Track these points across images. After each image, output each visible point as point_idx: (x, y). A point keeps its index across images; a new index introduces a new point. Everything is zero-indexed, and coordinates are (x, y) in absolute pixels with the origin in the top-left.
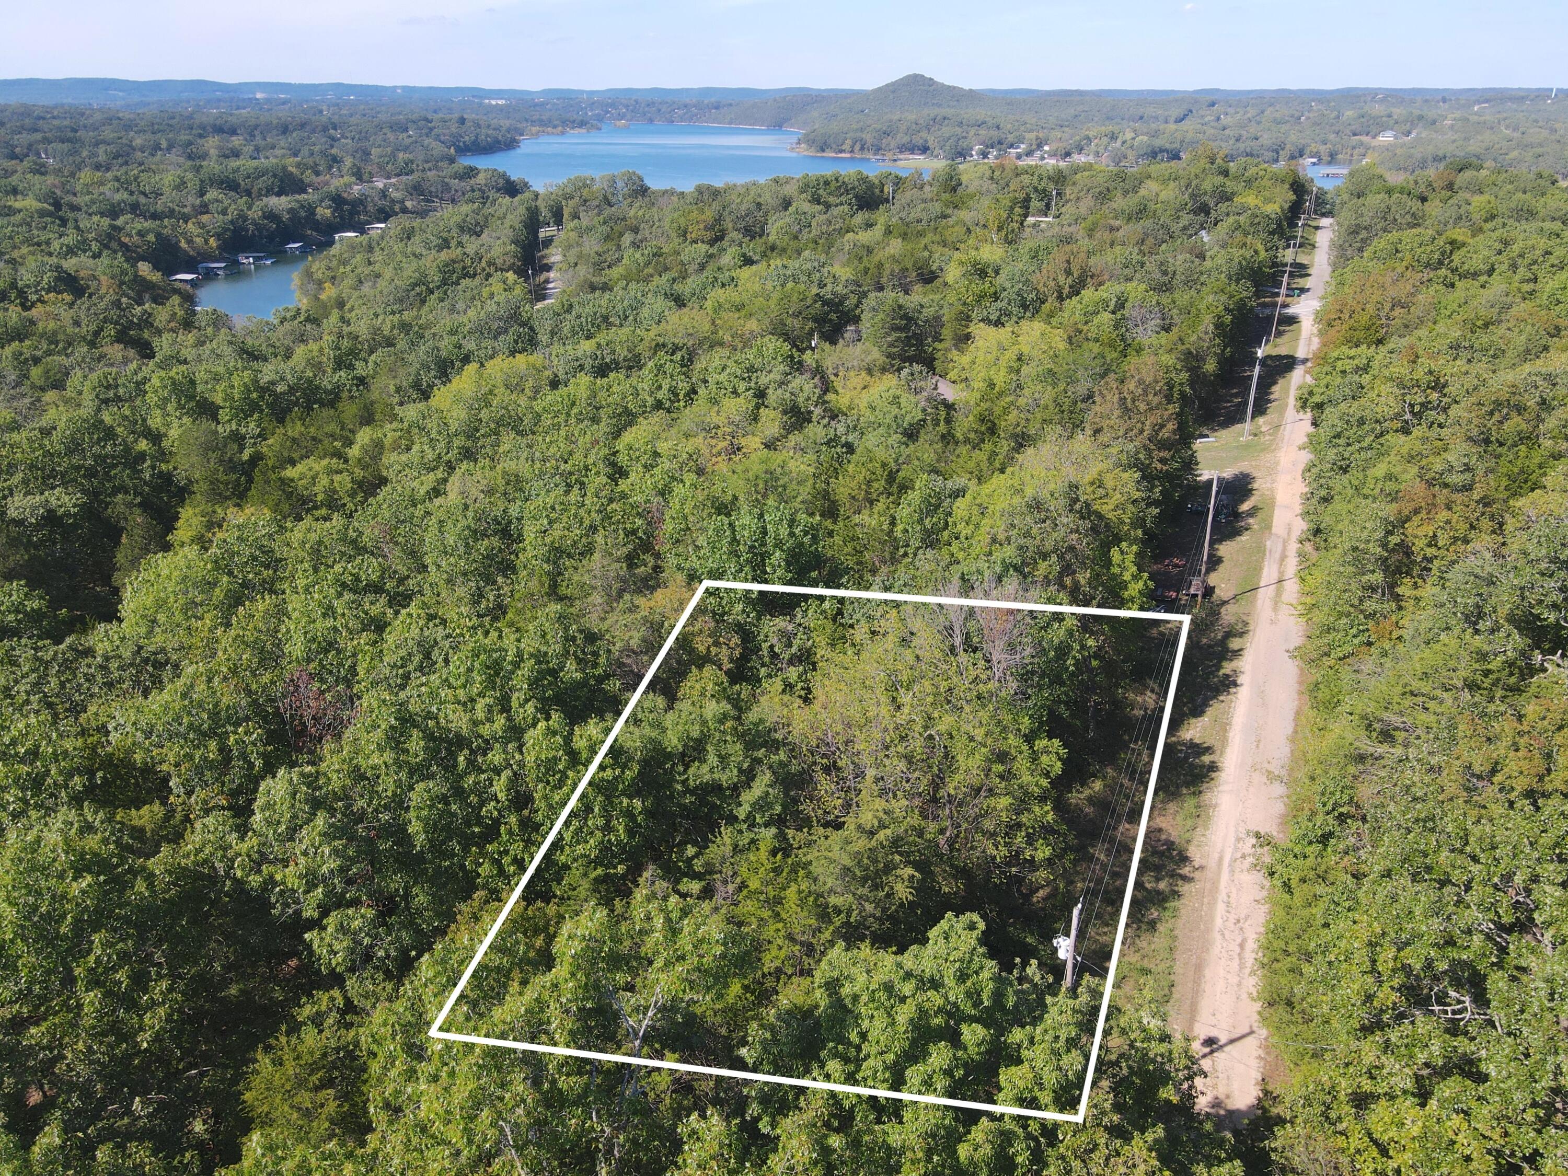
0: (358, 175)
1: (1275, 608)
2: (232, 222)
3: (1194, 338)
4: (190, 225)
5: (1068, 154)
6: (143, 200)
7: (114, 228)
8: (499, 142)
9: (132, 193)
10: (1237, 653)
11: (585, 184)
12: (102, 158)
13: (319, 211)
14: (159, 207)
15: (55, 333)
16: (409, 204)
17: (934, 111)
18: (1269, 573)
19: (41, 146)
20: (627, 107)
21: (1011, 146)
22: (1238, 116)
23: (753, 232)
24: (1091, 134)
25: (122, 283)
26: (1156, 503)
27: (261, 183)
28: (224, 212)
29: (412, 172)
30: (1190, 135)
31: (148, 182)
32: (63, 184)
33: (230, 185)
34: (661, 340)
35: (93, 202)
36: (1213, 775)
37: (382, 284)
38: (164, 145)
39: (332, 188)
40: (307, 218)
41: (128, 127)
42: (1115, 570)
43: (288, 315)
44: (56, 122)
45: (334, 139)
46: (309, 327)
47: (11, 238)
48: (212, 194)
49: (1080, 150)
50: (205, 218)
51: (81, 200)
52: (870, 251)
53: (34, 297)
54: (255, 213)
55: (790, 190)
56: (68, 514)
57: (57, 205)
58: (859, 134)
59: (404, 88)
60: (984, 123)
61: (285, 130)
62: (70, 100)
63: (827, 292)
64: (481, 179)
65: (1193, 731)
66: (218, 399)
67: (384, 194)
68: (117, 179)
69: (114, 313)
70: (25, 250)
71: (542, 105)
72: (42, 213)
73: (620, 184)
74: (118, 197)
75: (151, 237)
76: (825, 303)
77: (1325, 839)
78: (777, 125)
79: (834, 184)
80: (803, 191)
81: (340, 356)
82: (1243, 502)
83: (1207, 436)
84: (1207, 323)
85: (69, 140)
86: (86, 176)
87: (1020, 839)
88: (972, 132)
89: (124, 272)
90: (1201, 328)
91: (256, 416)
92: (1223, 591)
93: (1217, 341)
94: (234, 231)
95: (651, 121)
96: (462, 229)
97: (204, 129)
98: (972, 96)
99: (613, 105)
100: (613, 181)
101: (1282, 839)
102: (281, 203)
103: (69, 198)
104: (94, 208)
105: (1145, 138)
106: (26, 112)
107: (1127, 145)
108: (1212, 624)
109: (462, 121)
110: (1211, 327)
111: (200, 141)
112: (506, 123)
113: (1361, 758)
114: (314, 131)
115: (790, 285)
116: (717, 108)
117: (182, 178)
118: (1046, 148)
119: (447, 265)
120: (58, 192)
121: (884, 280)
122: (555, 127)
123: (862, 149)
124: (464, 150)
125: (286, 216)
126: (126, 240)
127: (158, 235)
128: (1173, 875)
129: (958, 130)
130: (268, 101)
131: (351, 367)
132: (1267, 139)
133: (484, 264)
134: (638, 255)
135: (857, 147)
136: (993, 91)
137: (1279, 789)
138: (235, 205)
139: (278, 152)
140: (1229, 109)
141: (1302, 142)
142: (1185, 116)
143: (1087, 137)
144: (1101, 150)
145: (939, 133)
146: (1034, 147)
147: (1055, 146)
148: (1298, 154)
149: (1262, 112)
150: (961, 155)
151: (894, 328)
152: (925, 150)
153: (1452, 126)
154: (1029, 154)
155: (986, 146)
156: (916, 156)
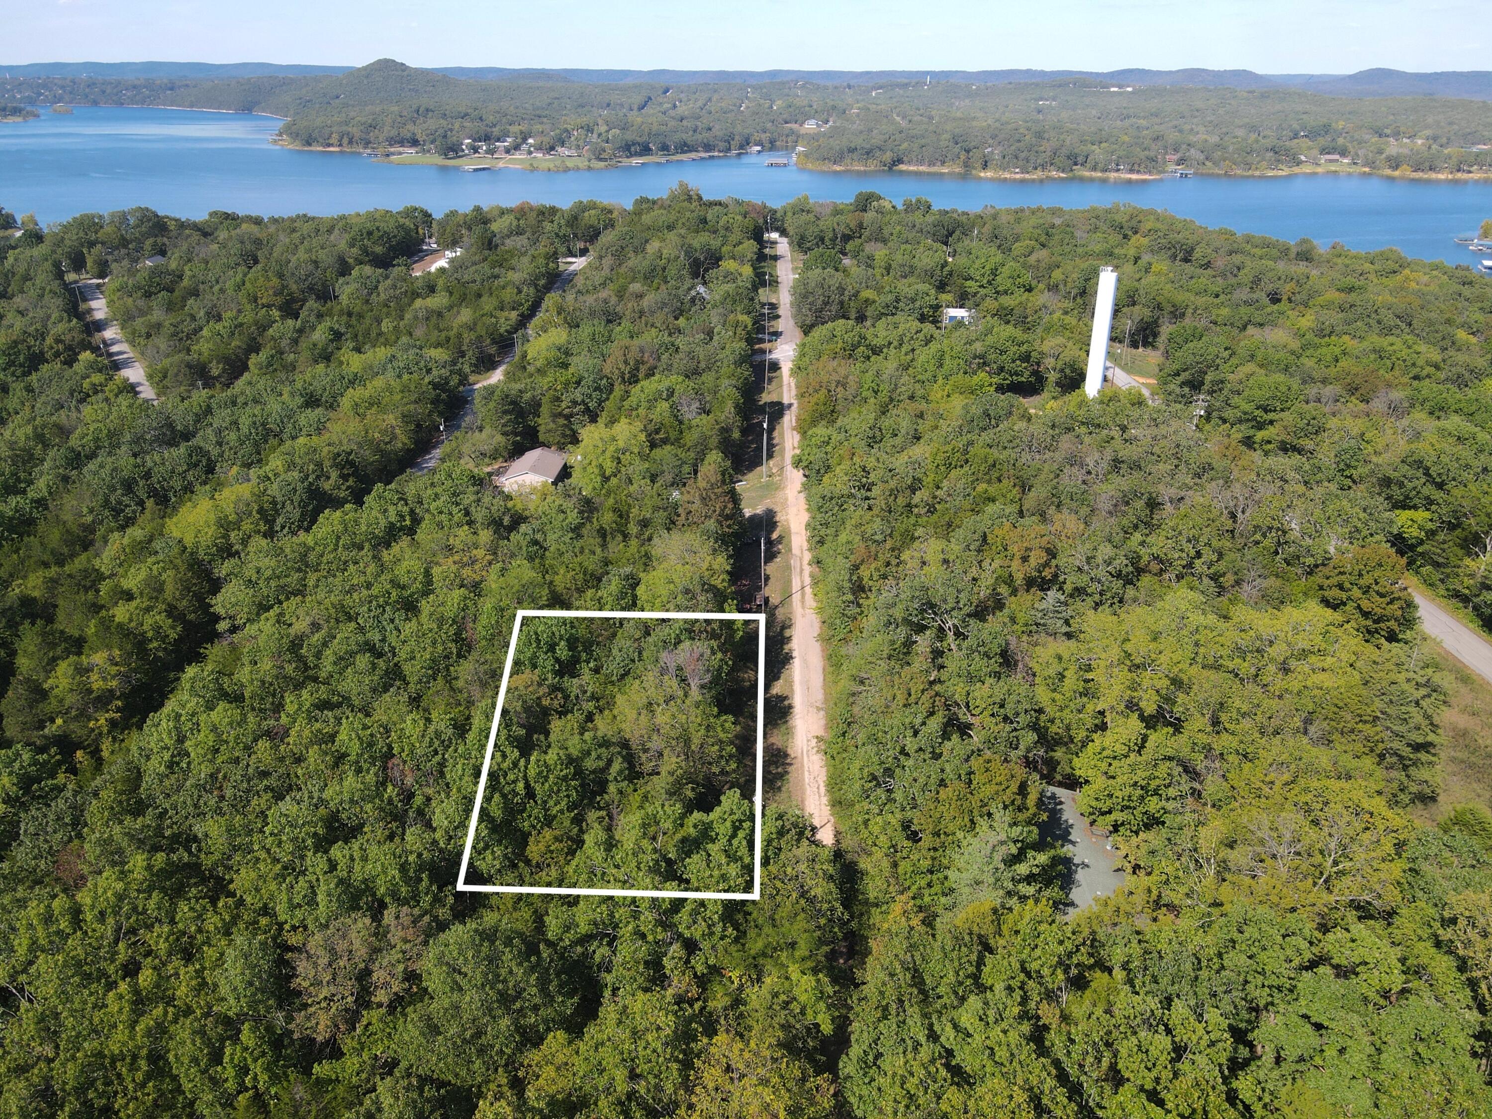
1: (803, 607)
3: (724, 418)
10: (789, 639)
17: (414, 102)
18: (796, 584)
20: (63, 87)
21: (497, 140)
22: (691, 104)
30: (654, 125)
49: (562, 143)
52: (440, 315)
58: (345, 128)
60: (466, 115)
63: (435, 377)
65: (777, 689)
76: (437, 387)
77: (844, 734)
82: (774, 531)
83: (741, 480)
84: (730, 404)
87: (723, 763)
88: (458, 124)
90: (727, 409)
92: (774, 600)
95: (95, 103)
98: (447, 81)
101: (828, 736)
107: (603, 138)
110: (732, 407)
113: (854, 694)
115: (406, 377)
118: (531, 141)
119: (11, 347)
121: (464, 348)
123: (350, 142)
128: (784, 764)
129: (443, 122)
132: (718, 130)
133: (49, 341)
134: (219, 327)
135: (345, 141)
137: (822, 713)
140: (682, 96)
141: (747, 131)
142: (646, 103)
143: (566, 131)
144: (581, 143)
145: (425, 126)
146: (519, 140)
147: (539, 140)
148: (746, 143)
149: (710, 100)
150: (452, 150)
151: (505, 412)
152: (414, 143)
153: (858, 115)
154: (517, 147)
155: (474, 140)
156: (407, 150)
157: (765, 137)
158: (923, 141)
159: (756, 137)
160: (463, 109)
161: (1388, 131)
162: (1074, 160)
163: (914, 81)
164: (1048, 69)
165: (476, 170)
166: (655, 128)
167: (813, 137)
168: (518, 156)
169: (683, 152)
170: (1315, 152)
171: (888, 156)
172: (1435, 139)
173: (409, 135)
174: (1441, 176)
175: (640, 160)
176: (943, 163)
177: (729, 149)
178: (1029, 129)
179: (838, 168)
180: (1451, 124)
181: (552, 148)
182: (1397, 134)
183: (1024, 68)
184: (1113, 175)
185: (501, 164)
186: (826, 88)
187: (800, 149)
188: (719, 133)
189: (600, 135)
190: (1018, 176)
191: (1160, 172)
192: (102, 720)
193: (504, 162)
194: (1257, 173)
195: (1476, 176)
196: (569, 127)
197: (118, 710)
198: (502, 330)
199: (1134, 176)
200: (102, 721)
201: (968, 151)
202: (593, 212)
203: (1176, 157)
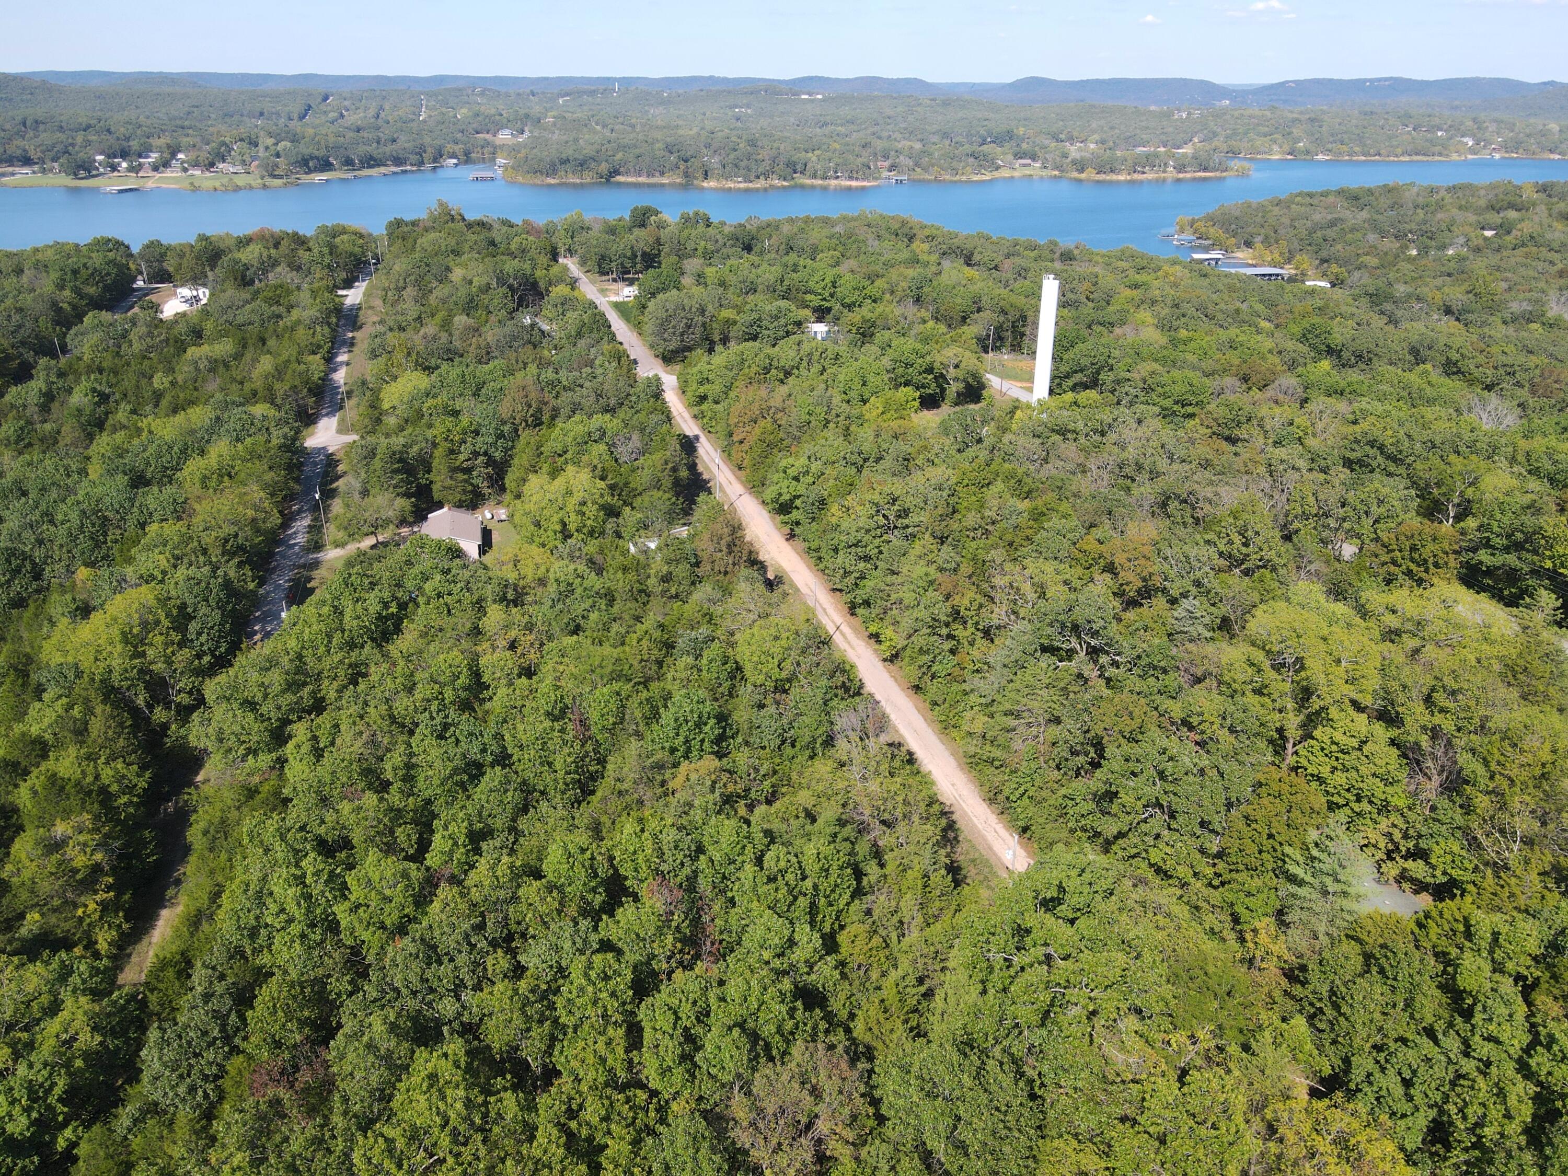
1: (854, 649)
18: (828, 624)
118: (182, 156)
132: (405, 141)
140: (346, 103)
141: (438, 142)
142: (307, 111)
143: (224, 144)
144: (247, 158)
145: (38, 141)
146: (167, 155)
147: (193, 155)
148: (438, 156)
149: (381, 108)
150: (85, 168)
152: (27, 161)
153: (554, 124)
154: (166, 164)
155: (108, 156)
156: (17, 169)
157: (458, 148)
158: (637, 151)
159: (450, 148)
160: (84, 120)
161: (1063, 136)
162: (793, 168)
163: (602, 87)
164: (730, 76)
165: (121, 191)
166: (332, 139)
167: (513, 150)
168: (168, 174)
169: (370, 167)
170: (1010, 157)
171: (604, 167)
172: (1103, 142)
173: (19, 152)
174: (1121, 177)
175: (324, 176)
176: (662, 174)
177: (422, 163)
178: (740, 137)
179: (552, 181)
180: (1112, 128)
181: (212, 164)
182: (1071, 139)
183: (707, 74)
184: (833, 182)
185: (150, 184)
186: (508, 95)
187: (500, 161)
188: (408, 145)
189: (267, 148)
190: (742, 185)
191: (876, 179)
192: (91, 904)
193: (152, 181)
194: (964, 178)
195: (1150, 176)
196: (227, 140)
197: (109, 888)
198: (316, 377)
199: (854, 183)
200: (92, 906)
201: (686, 161)
202: (345, 237)
203: (887, 164)
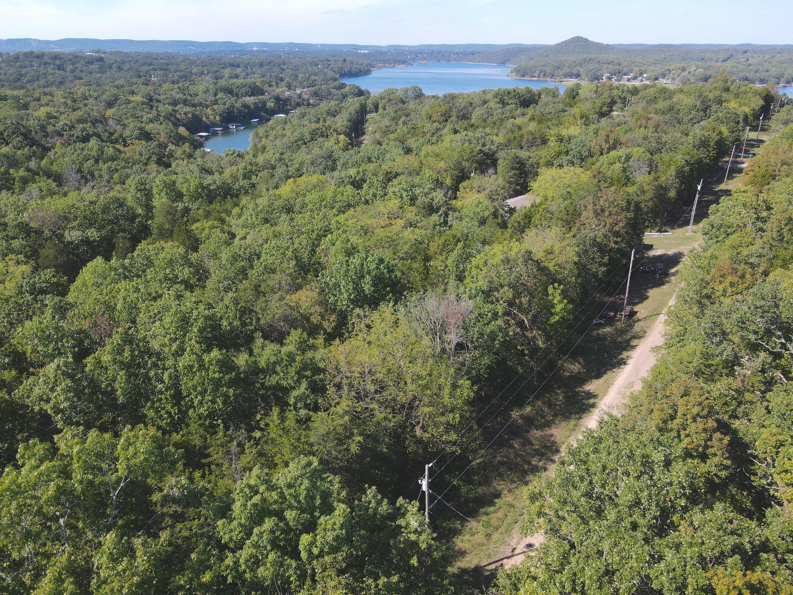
0: (289, 87)
2: (228, 109)
3: (663, 179)
4: (208, 110)
5: (657, 79)
6: (189, 98)
7: (174, 110)
8: (361, 71)
9: (185, 95)
10: (633, 347)
11: (393, 92)
12: (176, 78)
13: (268, 104)
14: (196, 101)
15: (128, 158)
16: (311, 101)
17: (585, 56)
19: (152, 72)
20: (427, 53)
21: (625, 74)
22: (759, 59)
23: (465, 117)
24: (671, 68)
25: (171, 136)
26: (605, 265)
27: (243, 91)
28: (224, 104)
29: (315, 85)
30: (729, 69)
31: (193, 89)
32: (155, 90)
33: (229, 91)
34: (389, 170)
35: (167, 98)
36: (592, 409)
37: (285, 140)
38: (206, 72)
39: (276, 93)
40: (262, 107)
41: (192, 64)
42: (550, 297)
43: (230, 153)
44: (160, 61)
45: (283, 69)
46: (238, 158)
47: (126, 114)
48: (220, 95)
49: (664, 76)
50: (215, 107)
51: (162, 98)
52: (520, 128)
53: (129, 142)
54: (238, 105)
55: (489, 96)
56: (94, 241)
57: (151, 100)
58: (543, 68)
59: (322, 45)
60: (612, 62)
61: (261, 65)
62: (171, 51)
63: (486, 149)
64: (347, 89)
65: (592, 386)
66: (184, 191)
67: (300, 96)
68: (179, 88)
69: (157, 150)
70: (130, 120)
71: (386, 53)
72: (143, 103)
73: (410, 93)
74: (178, 96)
75: (190, 115)
76: (485, 154)
78: (503, 63)
79: (513, 94)
80: (495, 97)
81: (246, 173)
82: (672, 267)
83: (667, 232)
84: (672, 171)
85: (164, 70)
86: (165, 86)
88: (605, 67)
89: (172, 131)
90: (669, 173)
91: (200, 200)
92: (641, 314)
93: (677, 180)
94: (228, 113)
95: (439, 61)
96: (328, 113)
97: (225, 64)
98: (608, 47)
99: (420, 53)
100: (406, 91)
102: (250, 100)
103: (157, 96)
104: (167, 101)
105: (702, 70)
106: (149, 56)
107: (691, 74)
108: (627, 331)
109: (345, 61)
110: (674, 173)
111: (221, 70)
112: (366, 62)
114: (274, 66)
115: (466, 145)
116: (473, 54)
117: (207, 88)
118: (645, 75)
119: (314, 131)
120: (152, 94)
121: (523, 144)
122: (390, 64)
123: (544, 75)
124: (343, 75)
125: (252, 106)
126: (178, 116)
127: (193, 115)
128: (548, 459)
129: (597, 66)
130: (258, 51)
131: (250, 179)
132: (774, 72)
133: (332, 130)
134: (405, 128)
135: (542, 74)
136: (622, 45)
138: (230, 101)
139: (256, 76)
142: (729, 58)
143: (669, 70)
144: (676, 76)
145: (586, 67)
147: (651, 75)
149: (774, 57)
150: (597, 79)
151: (513, 168)
152: (578, 76)
154: (635, 79)
155: (611, 74)
160: (611, 60)
173: (576, 72)
189: (690, 72)
